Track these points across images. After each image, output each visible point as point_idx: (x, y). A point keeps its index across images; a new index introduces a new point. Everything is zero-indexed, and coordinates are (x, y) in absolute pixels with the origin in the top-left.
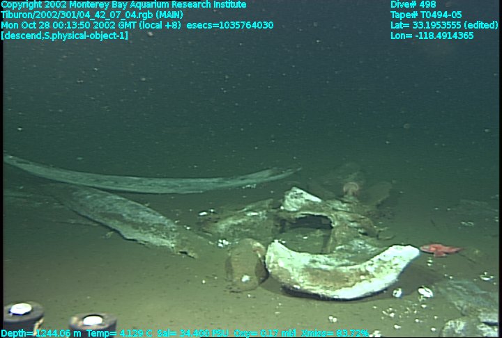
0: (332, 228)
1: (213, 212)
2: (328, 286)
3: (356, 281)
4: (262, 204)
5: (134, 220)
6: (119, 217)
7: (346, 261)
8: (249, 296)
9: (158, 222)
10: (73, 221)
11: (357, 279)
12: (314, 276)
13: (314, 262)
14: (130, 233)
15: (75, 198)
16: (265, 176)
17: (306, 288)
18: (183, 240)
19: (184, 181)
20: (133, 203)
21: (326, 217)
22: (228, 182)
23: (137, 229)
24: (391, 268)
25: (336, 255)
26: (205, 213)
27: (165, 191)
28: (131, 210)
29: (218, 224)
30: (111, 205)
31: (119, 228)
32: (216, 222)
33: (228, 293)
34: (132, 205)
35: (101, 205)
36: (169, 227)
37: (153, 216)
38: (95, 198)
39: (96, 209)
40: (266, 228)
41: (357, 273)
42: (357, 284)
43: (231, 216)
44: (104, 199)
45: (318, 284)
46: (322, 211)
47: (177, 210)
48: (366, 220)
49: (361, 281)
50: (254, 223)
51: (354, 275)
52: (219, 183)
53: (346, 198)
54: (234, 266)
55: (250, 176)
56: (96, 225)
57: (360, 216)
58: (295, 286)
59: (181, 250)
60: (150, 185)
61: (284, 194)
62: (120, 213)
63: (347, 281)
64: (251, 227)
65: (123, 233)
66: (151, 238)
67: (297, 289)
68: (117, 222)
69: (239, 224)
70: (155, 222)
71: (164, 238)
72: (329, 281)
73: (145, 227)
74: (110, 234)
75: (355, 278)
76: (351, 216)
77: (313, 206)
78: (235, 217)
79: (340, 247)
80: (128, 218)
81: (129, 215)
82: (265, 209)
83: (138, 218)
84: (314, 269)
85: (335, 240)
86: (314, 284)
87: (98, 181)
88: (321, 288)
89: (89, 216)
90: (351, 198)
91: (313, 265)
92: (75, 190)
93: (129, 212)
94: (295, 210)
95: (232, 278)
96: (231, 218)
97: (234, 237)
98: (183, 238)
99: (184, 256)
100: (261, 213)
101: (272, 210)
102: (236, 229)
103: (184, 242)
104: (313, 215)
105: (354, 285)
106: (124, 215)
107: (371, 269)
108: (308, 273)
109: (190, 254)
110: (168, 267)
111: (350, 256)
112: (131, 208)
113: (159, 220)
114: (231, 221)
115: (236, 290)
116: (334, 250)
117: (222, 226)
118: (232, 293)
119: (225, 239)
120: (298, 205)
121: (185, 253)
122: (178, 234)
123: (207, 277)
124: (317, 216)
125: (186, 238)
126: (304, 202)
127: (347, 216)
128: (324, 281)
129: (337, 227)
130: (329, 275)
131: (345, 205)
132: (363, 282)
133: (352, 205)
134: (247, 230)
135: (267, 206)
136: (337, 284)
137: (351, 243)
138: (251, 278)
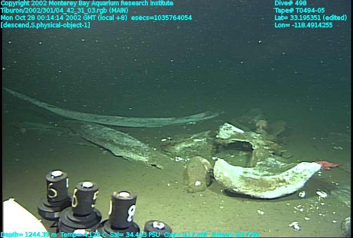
0: (253, 150)
1: (170, 139)
2: (257, 190)
3: (276, 187)
4: (203, 134)
5: (121, 143)
6: (111, 142)
7: (266, 173)
8: (201, 195)
9: (136, 145)
10: (82, 144)
11: (277, 185)
12: (247, 183)
13: (246, 173)
14: (118, 152)
15: (83, 129)
16: (201, 116)
17: (241, 191)
18: (153, 157)
19: (151, 119)
20: (120, 132)
21: (248, 143)
22: (179, 120)
23: (123, 149)
24: (302, 178)
25: (258, 168)
26: (165, 140)
27: (139, 125)
28: (118, 137)
29: (175, 147)
30: (105, 133)
31: (111, 149)
32: (174, 145)
33: (186, 193)
34: (119, 134)
35: (99, 134)
36: (144, 148)
37: (133, 141)
38: (95, 129)
39: (96, 136)
40: (207, 149)
41: (277, 181)
42: (277, 188)
43: (184, 141)
44: (101, 130)
45: (250, 188)
46: (245, 139)
47: (147, 138)
48: (274, 145)
49: (280, 186)
50: (199, 146)
51: (275, 182)
52: (172, 121)
53: (258, 131)
54: (189, 175)
55: (192, 116)
56: (96, 146)
57: (271, 142)
58: (235, 190)
59: (152, 164)
60: (129, 122)
61: (219, 127)
62: (111, 139)
63: (270, 186)
64: (197, 149)
65: (113, 152)
66: (132, 155)
67: (235, 191)
68: (110, 144)
69: (189, 147)
70: (134, 145)
71: (140, 155)
72: (258, 186)
73: (128, 148)
74: (105, 152)
75: (275, 184)
76: (265, 142)
77: (239, 135)
78: (186, 142)
79: (259, 163)
80: (117, 142)
81: (117, 140)
82: (205, 137)
83: (123, 142)
84: (247, 178)
85: (256, 158)
86: (247, 188)
87: (96, 119)
88: (252, 191)
89: (92, 141)
90: (262, 130)
91: (245, 175)
92: (83, 124)
93: (117, 138)
94: (226, 138)
95: (189, 183)
96: (184, 143)
97: (186, 155)
98: (154, 156)
99: (154, 167)
100: (203, 140)
101: (210, 138)
102: (187, 150)
103: (154, 158)
104: (240, 142)
105: (275, 189)
106: (114, 140)
107: (287, 179)
108: (243, 180)
109: (158, 166)
110: (144, 175)
111: (268, 169)
112: (118, 136)
113: (137, 143)
114: (183, 145)
115: (191, 191)
116: (256, 164)
117: (178, 148)
118: (188, 193)
119: (180, 157)
120: (229, 135)
121: (155, 166)
122: (150, 153)
123: (171, 182)
124: (242, 142)
125: (155, 156)
126: (233, 133)
127: (262, 142)
128: (254, 186)
129: (257, 149)
130: (257, 182)
131: (258, 135)
132: (281, 187)
133: (262, 135)
134: (195, 151)
135: (207, 135)
136: (263, 188)
137: (266, 160)
138: (201, 183)
